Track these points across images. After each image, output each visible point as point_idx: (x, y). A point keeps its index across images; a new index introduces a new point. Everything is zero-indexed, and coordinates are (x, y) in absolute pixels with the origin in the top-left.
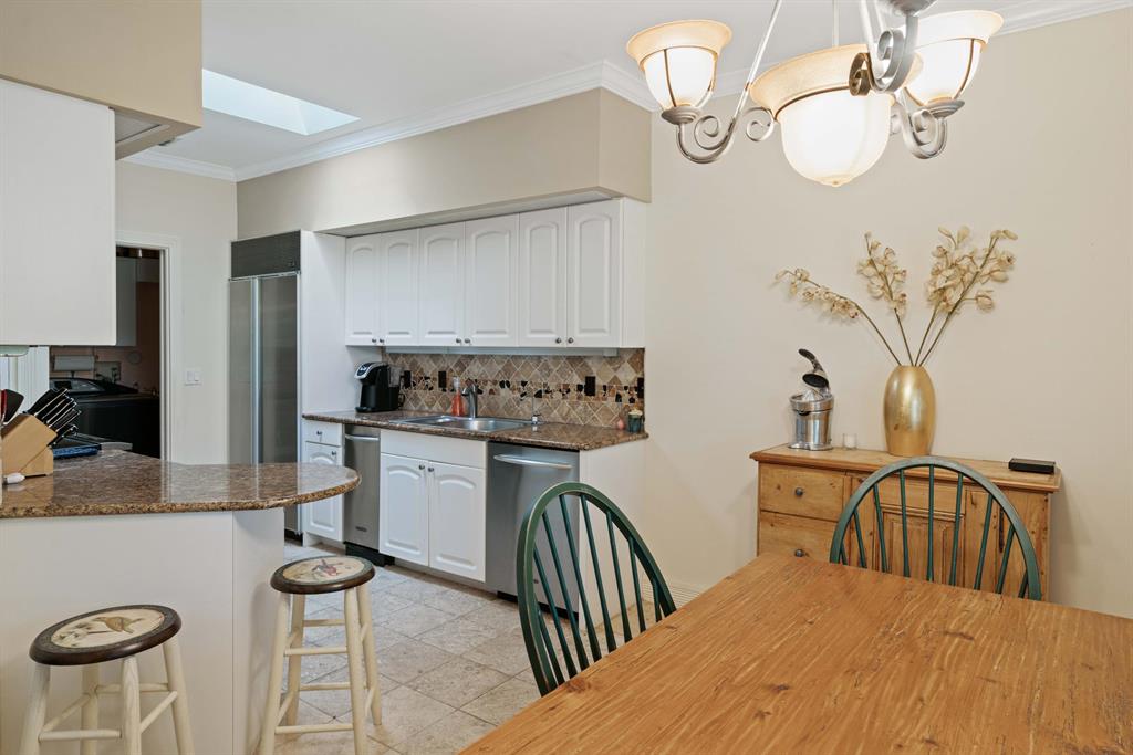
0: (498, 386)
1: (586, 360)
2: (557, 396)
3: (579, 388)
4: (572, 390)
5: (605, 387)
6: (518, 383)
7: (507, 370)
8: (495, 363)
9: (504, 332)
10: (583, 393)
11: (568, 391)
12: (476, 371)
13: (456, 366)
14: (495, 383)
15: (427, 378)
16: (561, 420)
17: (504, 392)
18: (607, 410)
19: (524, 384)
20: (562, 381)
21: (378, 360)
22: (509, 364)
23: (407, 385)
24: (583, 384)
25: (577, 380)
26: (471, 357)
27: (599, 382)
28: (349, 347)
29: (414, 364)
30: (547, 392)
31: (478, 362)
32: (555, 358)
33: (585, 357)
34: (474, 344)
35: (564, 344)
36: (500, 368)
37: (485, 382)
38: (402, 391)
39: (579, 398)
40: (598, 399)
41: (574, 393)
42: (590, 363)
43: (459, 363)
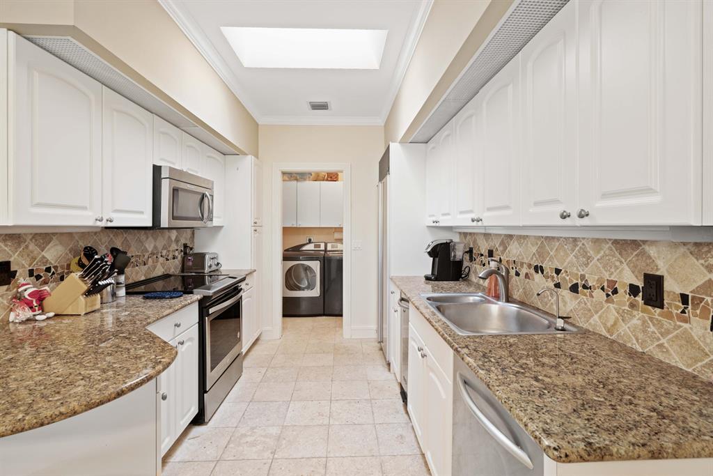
0: (532, 271)
1: (647, 248)
2: (599, 295)
3: (634, 290)
4: (621, 291)
5: (684, 299)
6: (551, 269)
7: (541, 253)
8: (529, 245)
10: (639, 298)
11: (615, 292)
12: (515, 251)
13: (500, 245)
14: (530, 266)
15: (482, 255)
16: (604, 333)
17: (538, 277)
18: (689, 340)
19: (558, 271)
20: (606, 276)
22: (542, 247)
23: (471, 259)
24: (641, 284)
25: (629, 276)
26: (511, 237)
27: (672, 287)
28: (428, 226)
29: (475, 242)
30: (585, 287)
31: (516, 243)
32: (596, 241)
33: (644, 242)
35: (574, 221)
36: (534, 249)
37: (522, 264)
38: (466, 264)
39: (633, 306)
40: (669, 316)
41: (623, 296)
42: (652, 251)
43: (502, 243)
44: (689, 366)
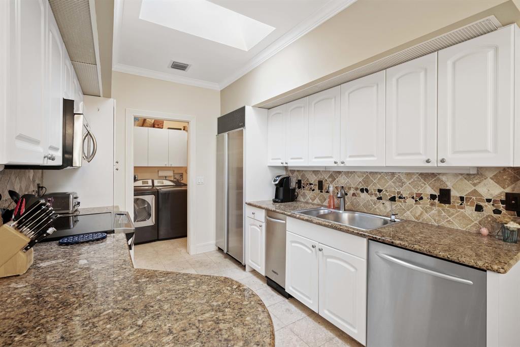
0: (359, 191)
1: (441, 177)
2: (410, 201)
3: (433, 197)
4: (425, 198)
5: (462, 199)
6: (375, 190)
7: (366, 180)
8: (356, 177)
9: (372, 156)
10: (436, 201)
11: (421, 198)
12: (343, 181)
13: (329, 177)
14: (356, 189)
15: (311, 184)
16: (414, 219)
17: (364, 195)
18: (464, 217)
19: (380, 191)
20: (415, 191)
21: (284, 174)
22: (367, 177)
23: (299, 187)
24: (437, 194)
25: (429, 190)
26: (339, 173)
27: (455, 194)
28: (269, 166)
29: (303, 176)
30: (400, 198)
31: (344, 176)
32: (408, 174)
33: (439, 174)
34: (347, 164)
36: (361, 180)
37: (350, 188)
38: (297, 190)
39: (432, 204)
40: (454, 207)
41: (427, 201)
42: (444, 178)
43: (331, 176)
44: (464, 228)
